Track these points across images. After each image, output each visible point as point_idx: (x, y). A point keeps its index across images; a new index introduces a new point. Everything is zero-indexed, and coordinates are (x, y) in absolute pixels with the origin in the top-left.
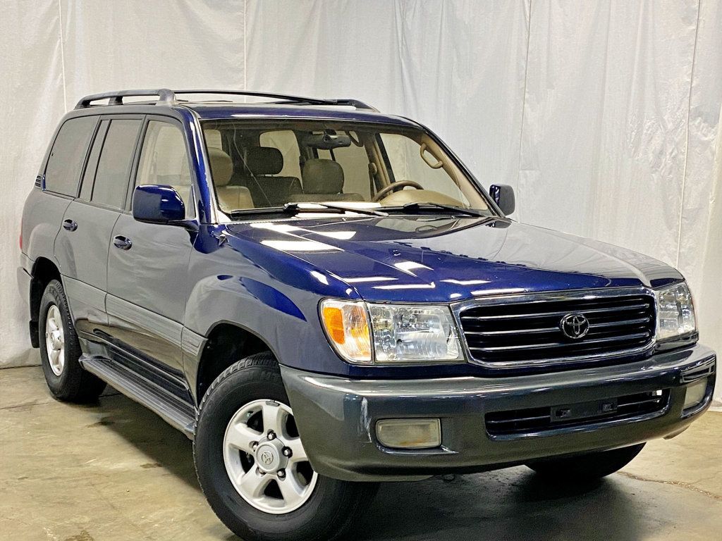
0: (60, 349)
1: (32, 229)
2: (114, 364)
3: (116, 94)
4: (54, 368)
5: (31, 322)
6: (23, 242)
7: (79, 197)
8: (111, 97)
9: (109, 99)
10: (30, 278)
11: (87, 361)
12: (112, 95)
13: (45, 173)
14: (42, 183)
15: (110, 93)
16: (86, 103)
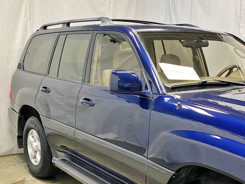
0: (36, 152)
1: (19, 90)
2: (72, 164)
3: (67, 22)
4: (33, 161)
5: (18, 136)
6: (12, 96)
7: (48, 74)
8: (63, 23)
9: (62, 25)
10: (18, 115)
11: (57, 162)
12: (64, 22)
13: (23, 62)
14: (22, 67)
15: (62, 21)
16: (45, 27)
